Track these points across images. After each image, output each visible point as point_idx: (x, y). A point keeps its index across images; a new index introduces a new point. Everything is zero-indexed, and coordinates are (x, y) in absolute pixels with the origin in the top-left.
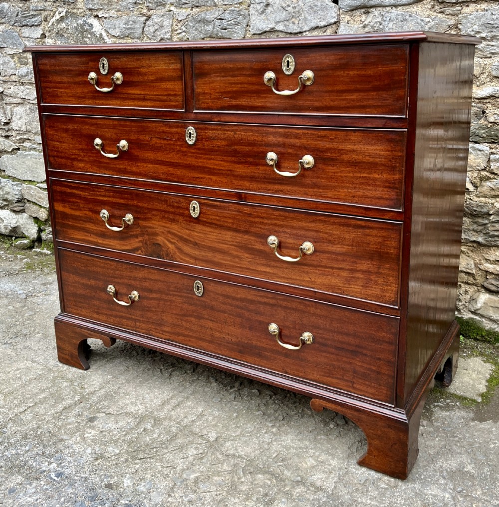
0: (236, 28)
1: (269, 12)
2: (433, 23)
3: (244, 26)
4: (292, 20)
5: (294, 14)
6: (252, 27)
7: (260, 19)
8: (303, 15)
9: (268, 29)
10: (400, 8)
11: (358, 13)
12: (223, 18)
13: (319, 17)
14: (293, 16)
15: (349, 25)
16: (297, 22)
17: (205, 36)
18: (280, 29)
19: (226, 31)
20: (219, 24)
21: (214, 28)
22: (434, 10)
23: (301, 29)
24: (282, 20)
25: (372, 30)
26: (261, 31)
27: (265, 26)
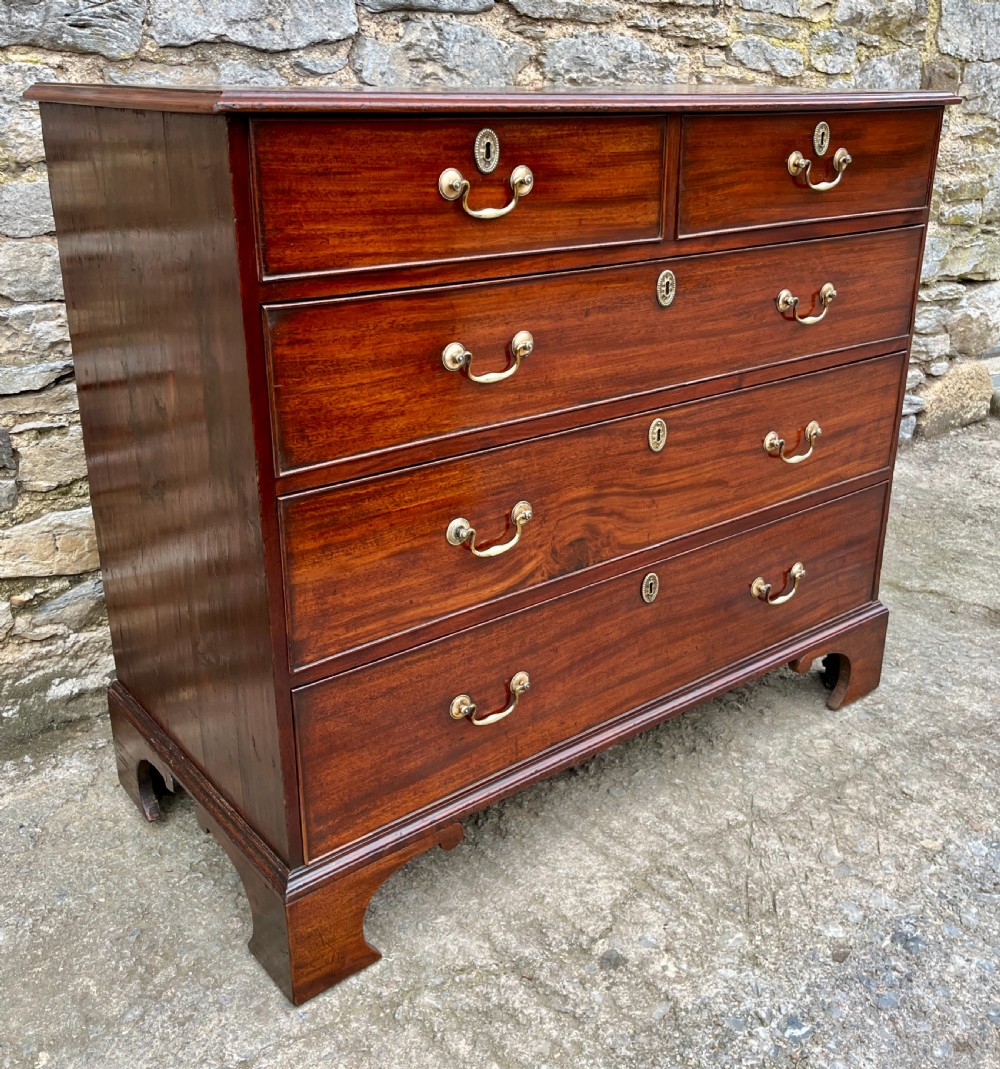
0: (116, 25)
2: (512, 50)
3: (139, 21)
4: (267, 20)
5: (271, 8)
6: (160, 27)
7: (184, 9)
8: (289, 11)
9: (210, 37)
10: (464, 18)
11: (391, 18)
13: (325, 20)
14: (269, 11)
15: (379, 42)
16: (280, 27)
17: (14, 41)
18: (240, 39)
19: (87, 31)
20: (66, 11)
21: (45, 21)
22: (505, 27)
23: (290, 43)
24: (244, 18)
25: (424, 56)
26: (191, 39)
27: (199, 29)
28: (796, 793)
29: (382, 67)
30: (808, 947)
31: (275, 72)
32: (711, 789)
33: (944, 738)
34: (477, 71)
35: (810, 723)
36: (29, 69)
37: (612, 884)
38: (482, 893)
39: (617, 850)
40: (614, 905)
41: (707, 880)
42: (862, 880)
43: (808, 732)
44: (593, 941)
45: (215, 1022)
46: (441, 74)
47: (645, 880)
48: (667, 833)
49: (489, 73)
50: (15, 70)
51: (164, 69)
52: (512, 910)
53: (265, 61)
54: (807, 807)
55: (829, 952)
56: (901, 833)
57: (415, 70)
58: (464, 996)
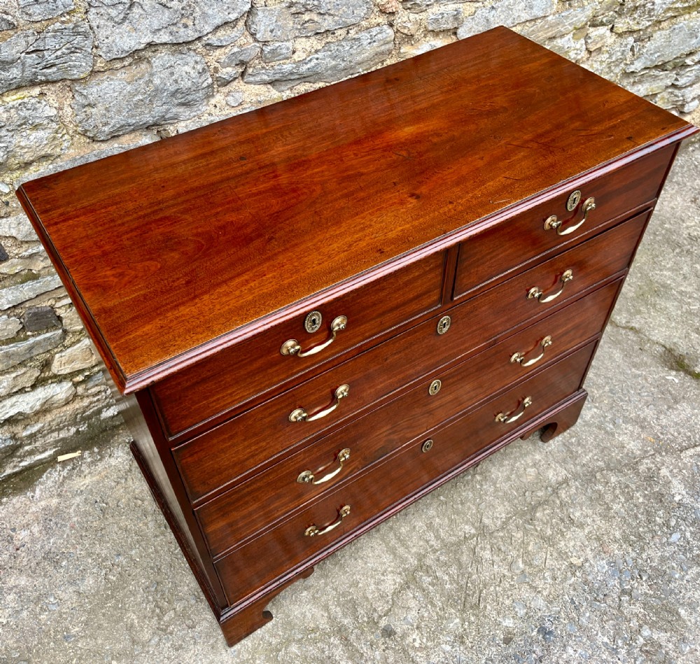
0: (74, 58)
1: (137, 16)
3: (89, 50)
4: (182, 22)
5: (183, 12)
6: (104, 49)
7: (120, 33)
8: (197, 8)
9: (142, 46)
12: (42, 48)
13: (225, 8)
14: (183, 15)
15: (268, 8)
16: (192, 24)
17: (5, 90)
18: (164, 41)
19: (54, 69)
20: (36, 61)
21: (23, 71)
23: (200, 32)
24: (165, 26)
25: (303, 10)
26: (128, 52)
27: (133, 43)
28: (507, 514)
29: (271, 26)
30: (492, 633)
31: (192, 53)
32: (460, 506)
33: (605, 472)
34: (344, 8)
35: (527, 453)
36: (20, 105)
37: (395, 578)
38: (327, 576)
39: (401, 550)
40: (394, 593)
41: (446, 578)
42: (531, 587)
43: (525, 461)
44: (380, 617)
45: (192, 652)
46: (316, 18)
47: (413, 575)
48: (430, 540)
49: (353, 6)
50: (11, 108)
51: (113, 74)
52: (341, 590)
53: (185, 49)
54: (512, 526)
55: (502, 636)
56: (561, 551)
57: (297, 20)
58: (311, 648)
